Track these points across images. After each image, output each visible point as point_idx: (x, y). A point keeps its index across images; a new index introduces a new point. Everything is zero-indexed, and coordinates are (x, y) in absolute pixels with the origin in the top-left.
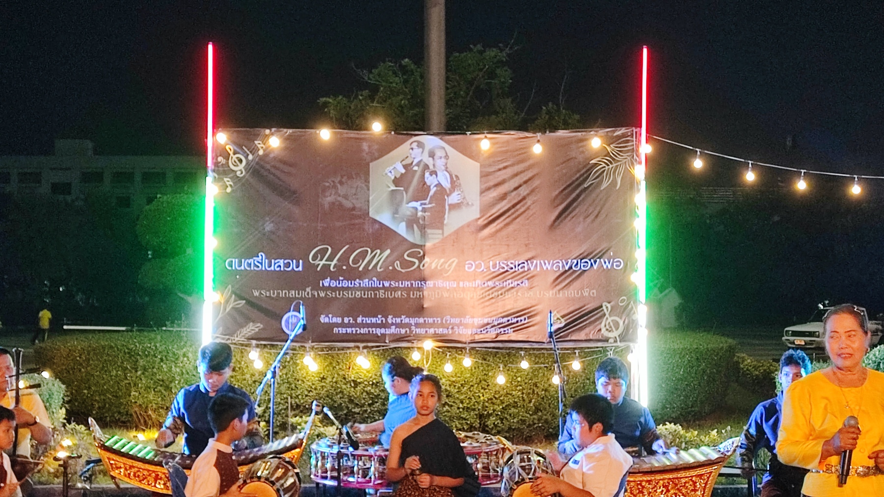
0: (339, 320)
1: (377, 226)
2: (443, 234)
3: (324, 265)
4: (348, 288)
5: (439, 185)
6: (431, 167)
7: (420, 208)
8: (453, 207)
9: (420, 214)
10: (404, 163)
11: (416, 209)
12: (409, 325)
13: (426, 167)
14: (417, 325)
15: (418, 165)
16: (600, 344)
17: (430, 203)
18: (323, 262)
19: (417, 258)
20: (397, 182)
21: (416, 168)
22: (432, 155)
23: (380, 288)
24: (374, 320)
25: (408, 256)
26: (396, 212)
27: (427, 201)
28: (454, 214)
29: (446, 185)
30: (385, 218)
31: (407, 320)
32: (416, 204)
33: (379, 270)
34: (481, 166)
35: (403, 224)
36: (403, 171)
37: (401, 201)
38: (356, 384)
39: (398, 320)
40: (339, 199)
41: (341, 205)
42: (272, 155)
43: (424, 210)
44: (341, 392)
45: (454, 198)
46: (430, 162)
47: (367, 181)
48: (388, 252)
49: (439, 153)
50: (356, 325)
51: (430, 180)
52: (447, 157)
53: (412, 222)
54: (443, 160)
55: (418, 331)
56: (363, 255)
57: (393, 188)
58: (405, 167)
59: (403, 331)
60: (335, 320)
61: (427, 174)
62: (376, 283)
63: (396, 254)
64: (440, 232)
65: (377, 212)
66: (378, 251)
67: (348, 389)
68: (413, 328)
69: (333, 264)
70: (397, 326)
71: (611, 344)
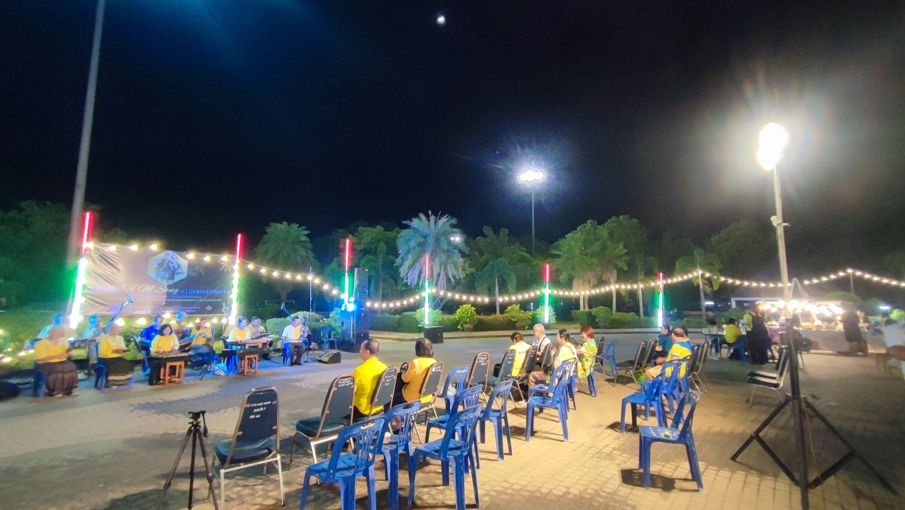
0: (133, 308)
5: (173, 267)
6: (171, 261)
8: (179, 273)
9: (166, 275)
10: (162, 259)
16: (221, 314)
17: (170, 272)
18: (128, 289)
20: (158, 265)
21: (166, 261)
23: (150, 298)
26: (157, 274)
28: (178, 275)
29: (176, 267)
30: (153, 276)
31: (159, 308)
33: (149, 292)
34: (188, 261)
35: (160, 278)
36: (161, 262)
37: (160, 271)
41: (138, 270)
42: (110, 253)
43: (168, 274)
45: (178, 271)
46: (171, 259)
47: (147, 264)
48: (153, 286)
49: (174, 257)
50: (139, 309)
51: (171, 265)
52: (177, 258)
53: (163, 277)
54: (175, 260)
56: (144, 287)
61: (170, 263)
62: (148, 296)
64: (173, 281)
65: (151, 273)
68: (161, 310)
69: (133, 288)
70: (156, 310)
71: (225, 314)
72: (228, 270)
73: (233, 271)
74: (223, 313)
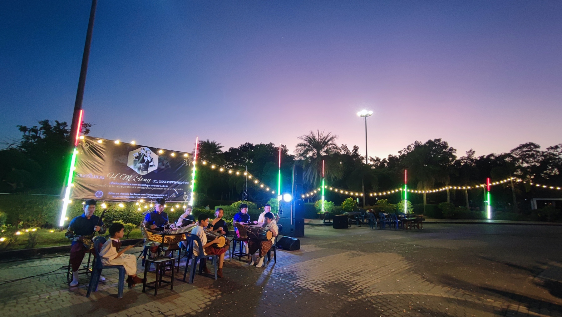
0: (115, 194)
1: (129, 169)
3: (111, 178)
4: (118, 185)
5: (148, 160)
6: (146, 155)
7: (142, 165)
8: (151, 166)
9: (142, 167)
10: (139, 153)
11: (141, 165)
12: (136, 196)
13: (145, 155)
14: (138, 196)
15: (142, 154)
16: (183, 201)
17: (145, 164)
18: (111, 177)
19: (140, 178)
20: (136, 158)
21: (142, 155)
22: (146, 152)
23: (128, 186)
24: (125, 194)
25: (138, 177)
26: (135, 165)
27: (144, 164)
28: (151, 167)
29: (150, 160)
30: (132, 167)
31: (135, 194)
32: (141, 164)
33: (128, 180)
34: (159, 157)
35: (137, 169)
36: (138, 155)
37: (137, 163)
38: (116, 211)
39: (133, 194)
40: (118, 160)
41: (119, 162)
43: (143, 166)
44: (111, 214)
45: (151, 164)
46: (146, 154)
47: (128, 157)
48: (132, 176)
49: (148, 152)
50: (120, 195)
51: (145, 158)
52: (150, 153)
53: (139, 168)
54: (149, 154)
55: (138, 197)
56: (124, 176)
57: (135, 159)
58: (139, 154)
59: (134, 197)
60: (113, 193)
61: (145, 157)
62: (127, 184)
63: (133, 177)
64: (147, 172)
65: (130, 165)
66: (129, 175)
67: (113, 213)
68: (137, 196)
69: (114, 178)
70: (133, 196)
71: (185, 201)
72: (189, 164)
73: (192, 166)
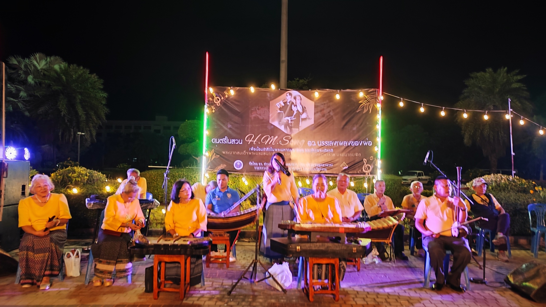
0: (257, 164)
1: (272, 127)
2: (299, 130)
3: (251, 142)
4: (260, 151)
5: (298, 111)
6: (295, 103)
7: (290, 120)
8: (303, 119)
9: (290, 122)
10: (284, 101)
11: (288, 120)
13: (293, 103)
15: (289, 102)
16: (362, 175)
19: (288, 140)
20: (280, 109)
21: (288, 104)
22: (295, 98)
25: (285, 139)
27: (293, 117)
32: (289, 118)
33: (273, 144)
34: (315, 103)
35: (283, 126)
37: (282, 117)
40: (257, 115)
41: (258, 118)
42: (231, 98)
43: (291, 121)
45: (304, 116)
46: (294, 101)
47: (269, 108)
49: (298, 98)
50: (263, 166)
51: (294, 108)
52: (301, 99)
53: (287, 125)
56: (267, 138)
57: (279, 111)
58: (284, 103)
61: (293, 106)
62: (271, 149)
65: (273, 121)
66: (273, 137)
69: (254, 141)
71: (367, 175)
72: (369, 110)
73: (375, 111)
74: (365, 174)
